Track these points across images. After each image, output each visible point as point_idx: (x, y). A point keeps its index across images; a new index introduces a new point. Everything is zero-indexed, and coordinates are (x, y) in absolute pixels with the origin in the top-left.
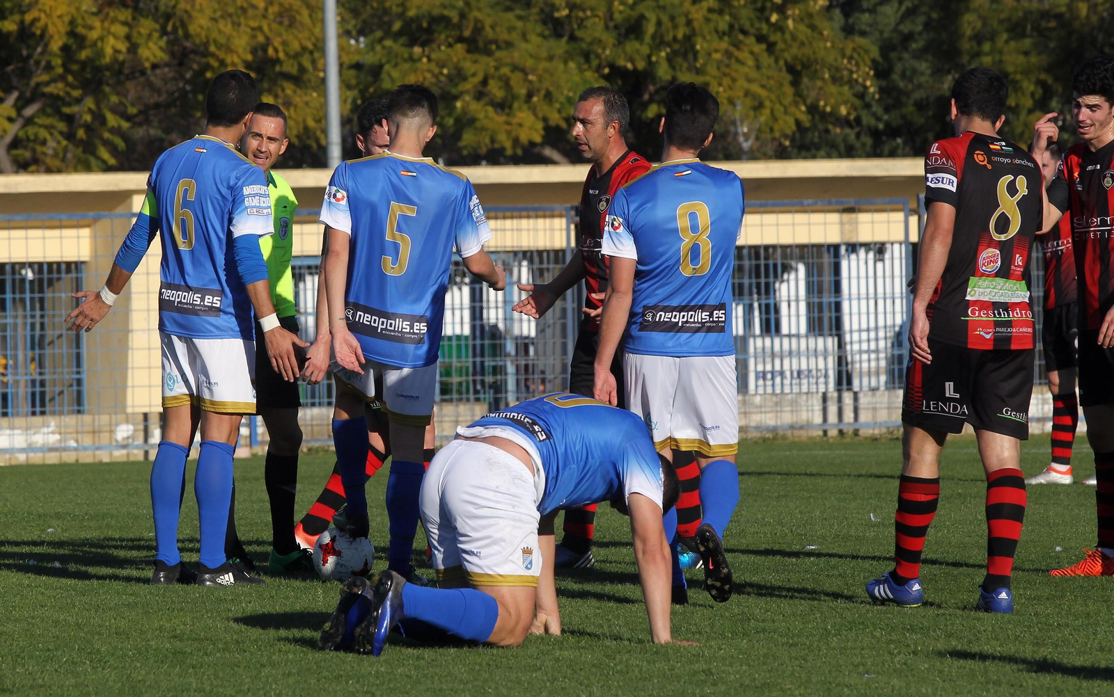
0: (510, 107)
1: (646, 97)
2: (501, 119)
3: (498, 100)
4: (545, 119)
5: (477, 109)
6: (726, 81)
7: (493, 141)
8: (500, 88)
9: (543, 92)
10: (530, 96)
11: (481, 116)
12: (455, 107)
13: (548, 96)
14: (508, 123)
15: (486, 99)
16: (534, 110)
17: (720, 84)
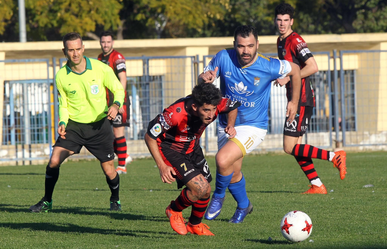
0: (81, 16)
1: (135, 11)
2: (77, 21)
3: (76, 13)
4: (96, 21)
5: (68, 17)
6: (173, 4)
7: (75, 30)
8: (77, 7)
9: (95, 9)
10: (89, 11)
11: (69, 19)
12: (57, 15)
13: (97, 11)
14: (81, 22)
15: (70, 13)
16: (91, 18)
17: (171, 5)
